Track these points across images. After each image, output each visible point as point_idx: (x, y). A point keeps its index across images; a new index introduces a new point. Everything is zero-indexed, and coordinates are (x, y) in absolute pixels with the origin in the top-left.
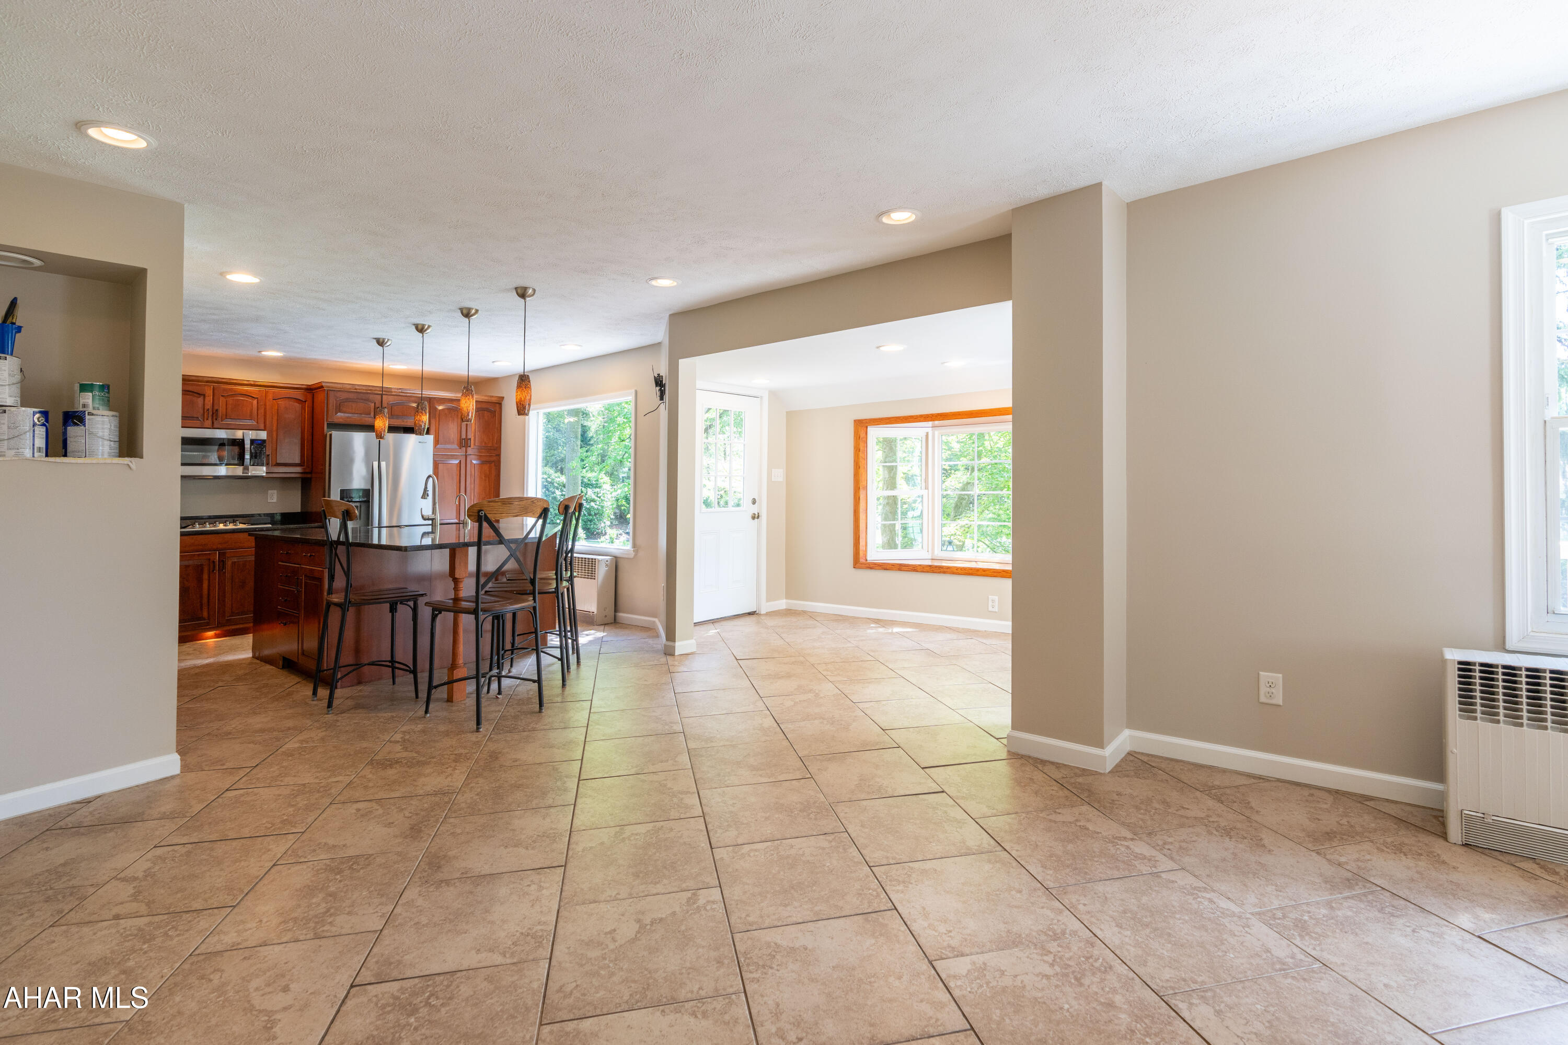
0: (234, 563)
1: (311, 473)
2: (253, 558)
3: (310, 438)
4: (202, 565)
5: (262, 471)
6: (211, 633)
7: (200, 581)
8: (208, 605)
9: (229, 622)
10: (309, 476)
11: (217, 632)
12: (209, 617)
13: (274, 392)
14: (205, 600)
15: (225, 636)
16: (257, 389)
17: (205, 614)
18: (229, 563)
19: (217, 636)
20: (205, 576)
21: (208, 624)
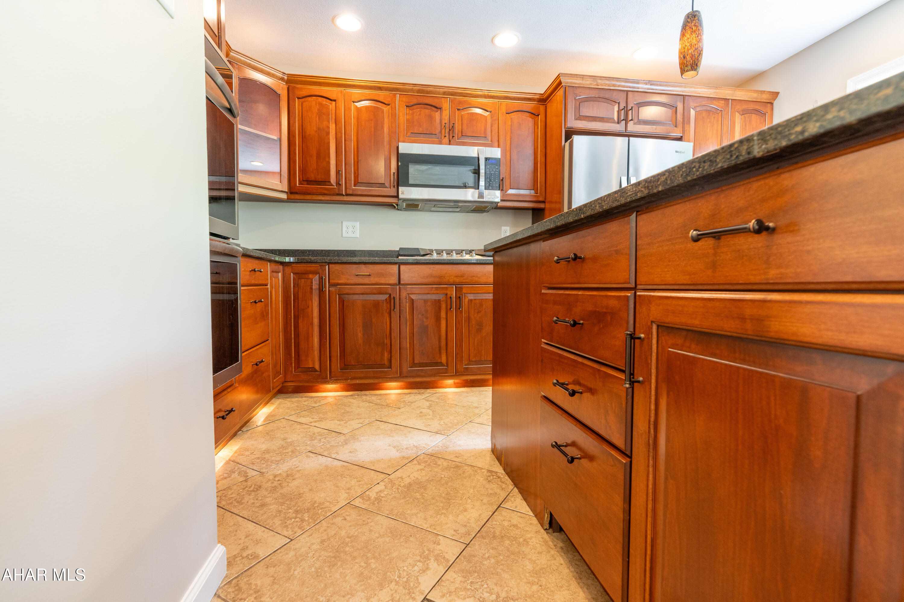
0: (470, 301)
1: (544, 202)
2: (490, 296)
3: (543, 160)
4: (439, 301)
5: (495, 196)
6: (450, 382)
7: (438, 319)
8: (447, 349)
9: (467, 372)
10: (542, 206)
11: (456, 381)
12: (447, 363)
13: (507, 105)
14: (443, 343)
15: (464, 386)
16: (491, 100)
17: (444, 359)
18: (465, 302)
19: (457, 386)
20: (443, 315)
21: (446, 371)
